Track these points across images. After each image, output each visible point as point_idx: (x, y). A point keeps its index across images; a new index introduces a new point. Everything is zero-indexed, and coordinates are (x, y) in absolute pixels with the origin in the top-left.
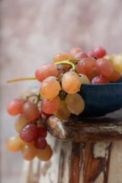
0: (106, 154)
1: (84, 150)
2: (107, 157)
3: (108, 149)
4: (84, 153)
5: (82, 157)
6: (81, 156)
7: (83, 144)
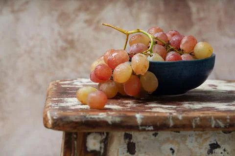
0: (101, 148)
1: (76, 142)
2: (102, 151)
3: (104, 142)
4: (76, 146)
5: (75, 149)
6: (73, 149)
7: (75, 136)
